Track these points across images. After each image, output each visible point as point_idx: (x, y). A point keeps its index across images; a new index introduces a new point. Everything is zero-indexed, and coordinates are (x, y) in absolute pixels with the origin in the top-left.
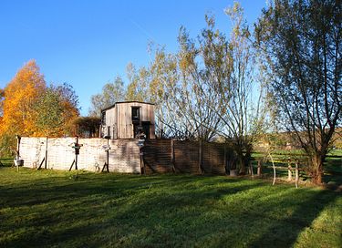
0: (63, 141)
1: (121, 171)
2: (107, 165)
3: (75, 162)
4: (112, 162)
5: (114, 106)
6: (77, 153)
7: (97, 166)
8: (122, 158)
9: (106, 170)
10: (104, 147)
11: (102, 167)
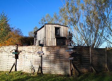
0: (6, 48)
1: (53, 73)
2: (41, 68)
3: (15, 65)
4: (45, 65)
5: (43, 26)
6: (17, 57)
7: (33, 69)
8: (54, 62)
9: (40, 72)
10: (39, 53)
11: (37, 70)
